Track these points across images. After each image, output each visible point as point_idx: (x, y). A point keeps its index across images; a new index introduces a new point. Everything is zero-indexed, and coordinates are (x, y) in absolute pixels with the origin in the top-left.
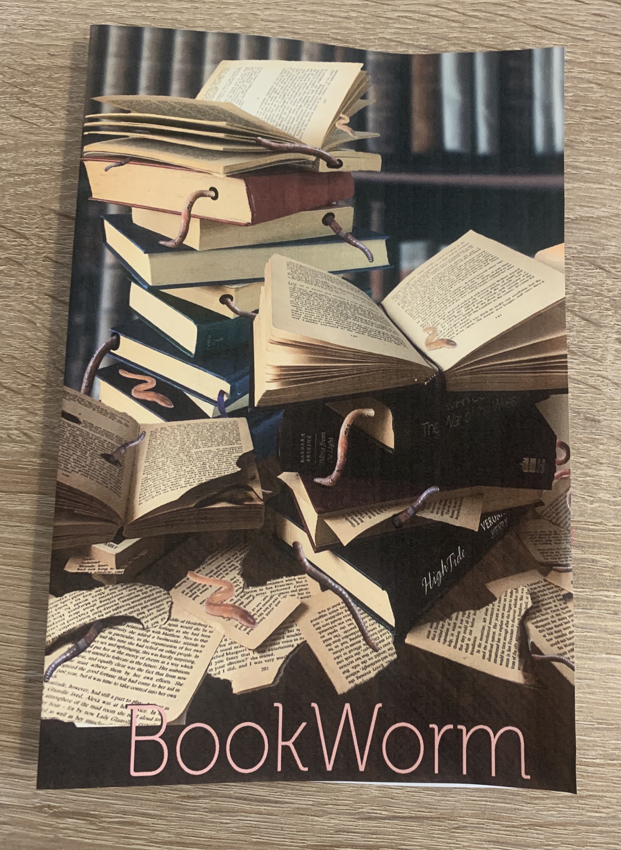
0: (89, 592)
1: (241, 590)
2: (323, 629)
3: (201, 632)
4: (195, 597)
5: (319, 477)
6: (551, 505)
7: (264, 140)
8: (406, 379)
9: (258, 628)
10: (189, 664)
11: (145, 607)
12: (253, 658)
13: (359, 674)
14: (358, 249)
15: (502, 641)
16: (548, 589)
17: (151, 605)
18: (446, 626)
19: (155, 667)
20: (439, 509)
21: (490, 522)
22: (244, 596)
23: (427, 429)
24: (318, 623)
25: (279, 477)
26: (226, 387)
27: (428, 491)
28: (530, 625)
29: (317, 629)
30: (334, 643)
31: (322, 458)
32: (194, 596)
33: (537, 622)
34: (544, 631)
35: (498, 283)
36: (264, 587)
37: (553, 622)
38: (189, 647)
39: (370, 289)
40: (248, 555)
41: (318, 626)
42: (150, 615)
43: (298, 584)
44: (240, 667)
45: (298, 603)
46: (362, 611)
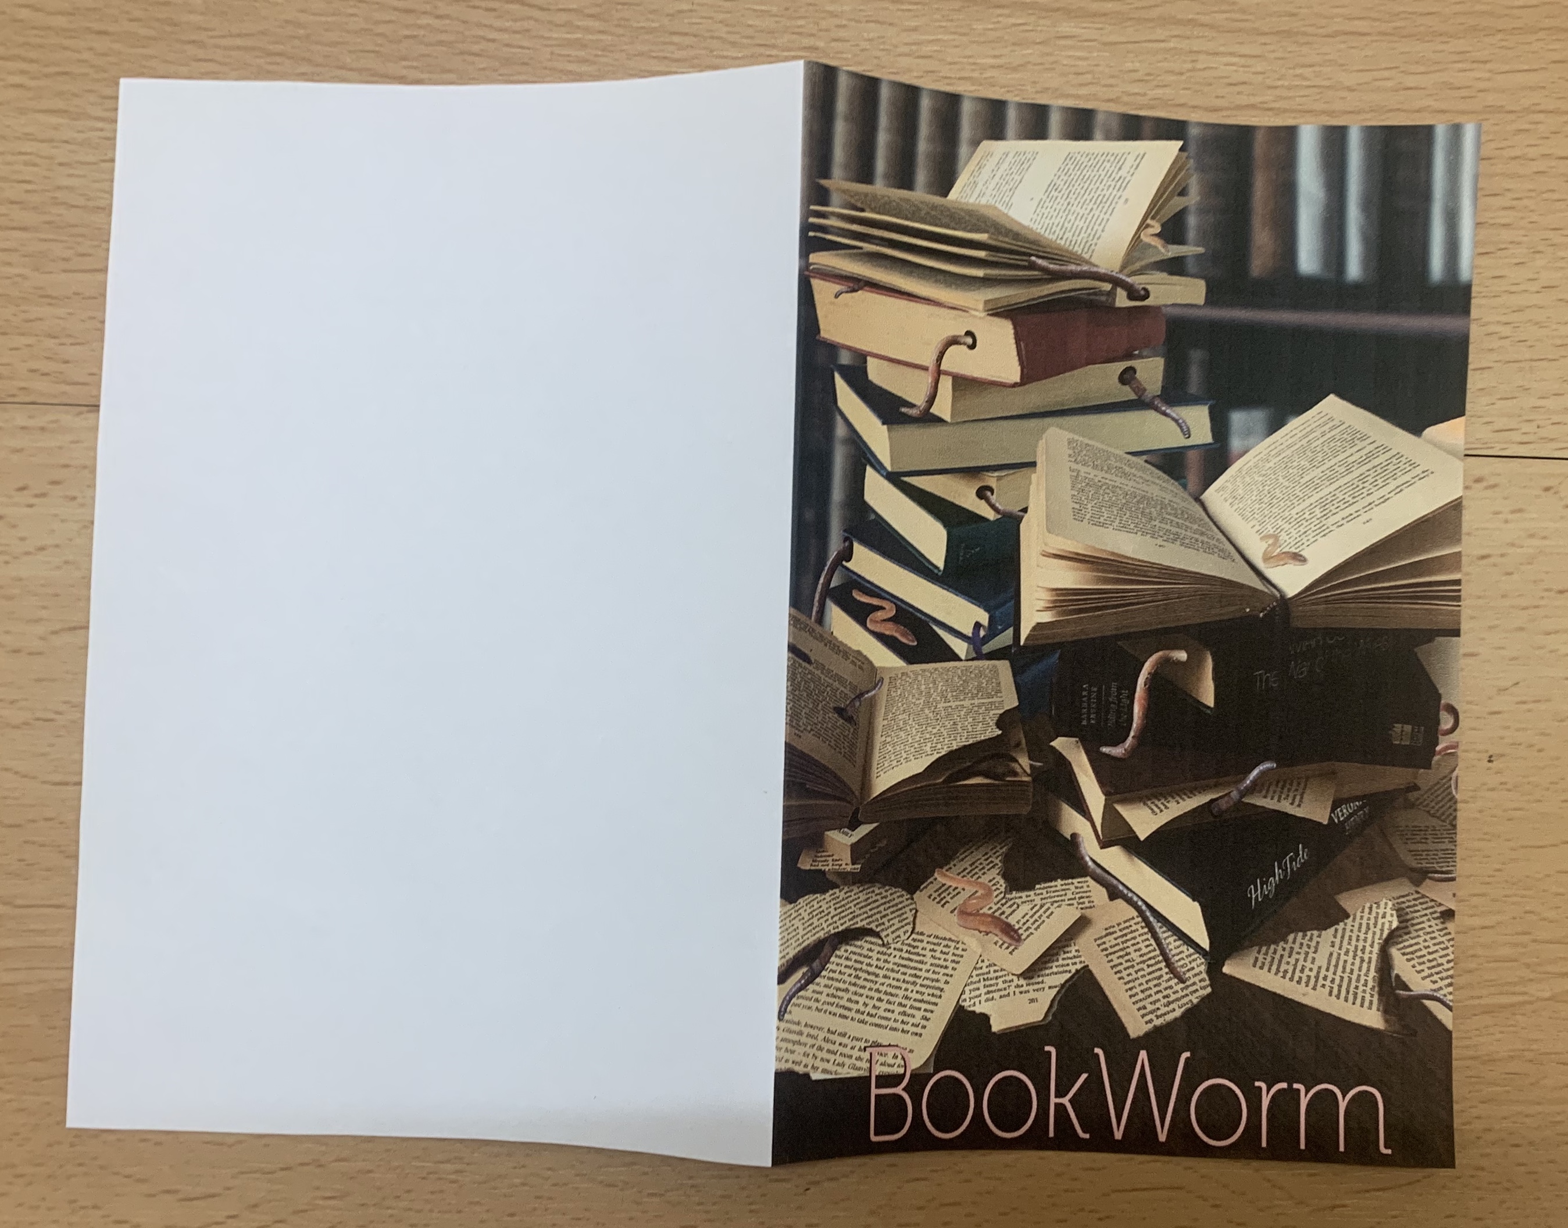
0: (823, 897)
1: (1002, 895)
2: (1110, 950)
3: (952, 950)
4: (945, 904)
5: (1107, 745)
6: (1430, 789)
7: (1040, 261)
8: (1232, 609)
9: (1024, 947)
10: (938, 992)
11: (884, 916)
12: (1018, 986)
13: (1159, 1013)
14: (1169, 420)
15: (1356, 973)
16: (1421, 904)
17: (892, 913)
18: (1280, 952)
19: (897, 996)
20: (1274, 792)
21: (1344, 811)
22: (1005, 903)
23: (1261, 681)
24: (1104, 943)
25: (1052, 744)
26: (984, 617)
27: (1261, 767)
28: (1394, 952)
29: (1102, 950)
30: (1125, 969)
31: (1112, 717)
32: (943, 902)
33: (1405, 947)
34: (1413, 959)
35: (1368, 473)
36: (1032, 893)
37: (1426, 948)
38: (937, 969)
39: (1185, 478)
40: (1010, 849)
41: (1104, 946)
42: (891, 926)
43: (1078, 890)
44: (1001, 997)
45: (1077, 915)
46: (1164, 929)
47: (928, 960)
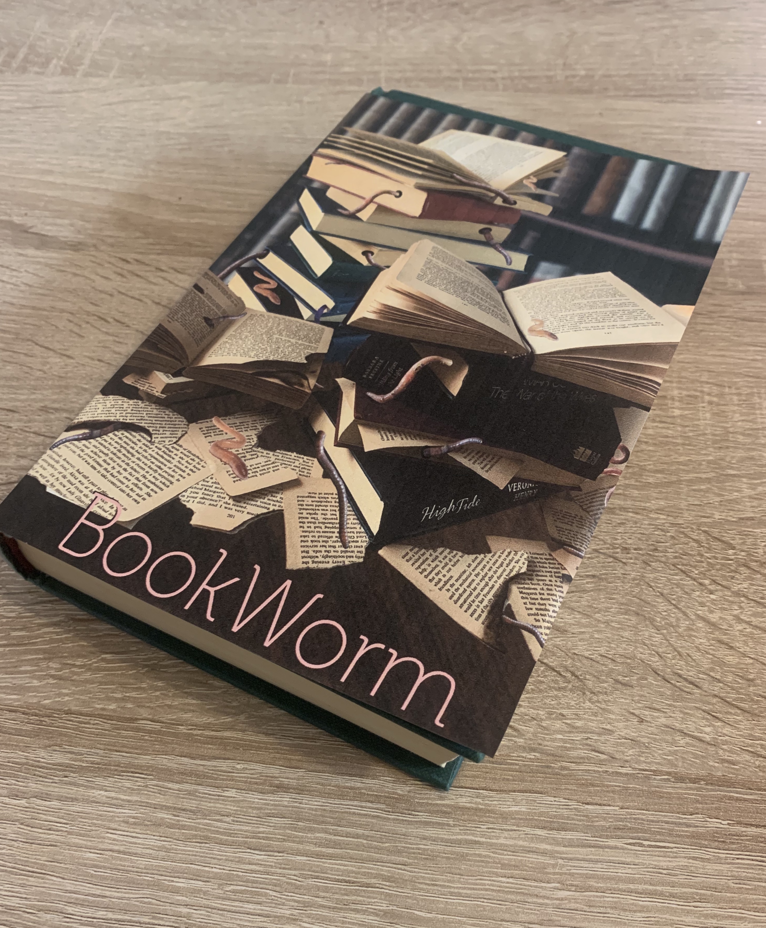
1: (251, 446)
2: (305, 507)
3: (194, 463)
5: (373, 392)
6: (589, 493)
7: (458, 177)
8: (495, 348)
9: (246, 481)
10: (168, 483)
12: (226, 503)
13: (316, 560)
14: (502, 256)
15: (477, 591)
18: (427, 555)
19: (138, 472)
20: (473, 457)
21: (518, 486)
22: (249, 452)
23: (496, 392)
24: (303, 501)
25: (337, 380)
26: (331, 304)
27: (471, 439)
28: (514, 589)
29: (299, 505)
30: (308, 523)
31: (385, 379)
32: (207, 435)
33: (524, 588)
34: (527, 598)
35: (617, 311)
36: (271, 453)
37: (540, 594)
38: (177, 470)
39: (497, 281)
40: (273, 425)
41: (302, 503)
43: (304, 463)
44: (210, 504)
45: (295, 477)
46: (351, 509)
47: (175, 462)
